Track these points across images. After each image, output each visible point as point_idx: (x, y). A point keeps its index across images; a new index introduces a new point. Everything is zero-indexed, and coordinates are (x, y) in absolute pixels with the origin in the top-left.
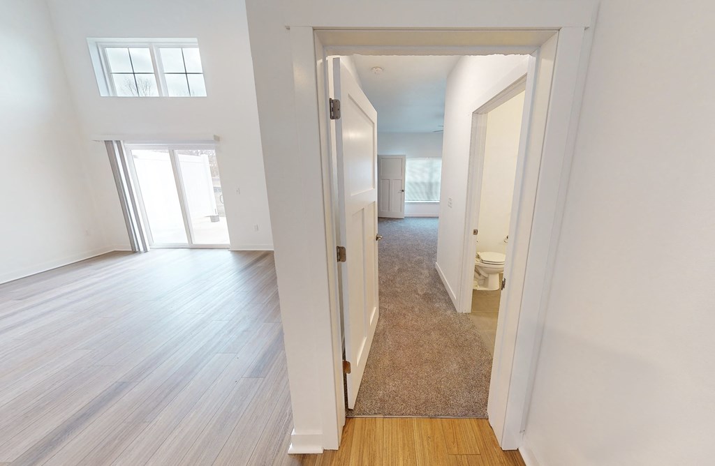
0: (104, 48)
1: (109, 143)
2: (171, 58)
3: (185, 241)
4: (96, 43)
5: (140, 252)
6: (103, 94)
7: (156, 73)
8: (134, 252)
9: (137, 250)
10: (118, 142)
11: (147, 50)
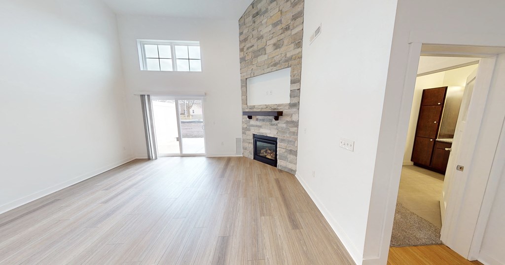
0: (144, 45)
1: (142, 96)
2: (181, 50)
3: (178, 152)
4: (141, 42)
5: (152, 159)
6: (142, 69)
7: (172, 58)
8: (149, 159)
9: (151, 158)
10: (149, 96)
11: (170, 46)
